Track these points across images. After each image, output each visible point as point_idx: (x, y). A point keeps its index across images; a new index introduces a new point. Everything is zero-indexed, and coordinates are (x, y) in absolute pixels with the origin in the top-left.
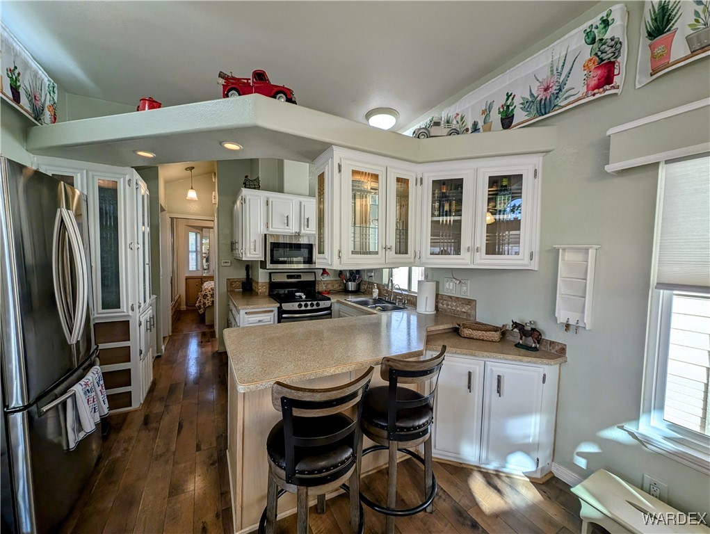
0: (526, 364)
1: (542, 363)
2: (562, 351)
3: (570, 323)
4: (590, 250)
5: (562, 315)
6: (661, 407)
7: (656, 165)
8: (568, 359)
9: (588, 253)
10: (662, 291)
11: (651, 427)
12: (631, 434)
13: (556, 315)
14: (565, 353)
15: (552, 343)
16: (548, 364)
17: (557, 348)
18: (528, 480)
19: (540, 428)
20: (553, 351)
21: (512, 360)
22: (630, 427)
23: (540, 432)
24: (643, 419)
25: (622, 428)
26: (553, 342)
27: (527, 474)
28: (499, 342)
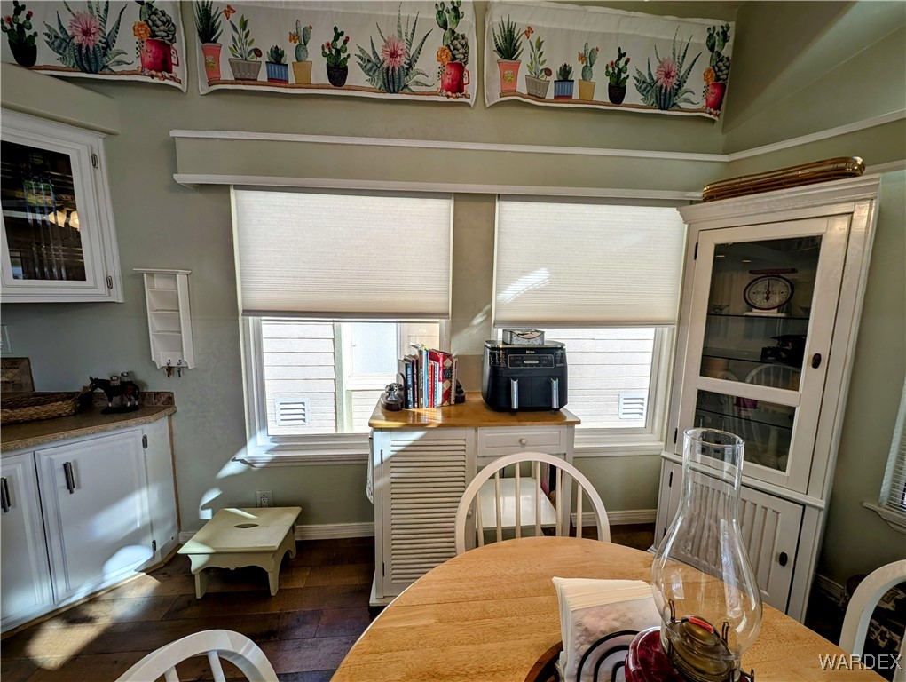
0: (115, 432)
1: (136, 424)
2: (170, 400)
3: (172, 365)
4: (178, 276)
5: (161, 356)
6: (264, 425)
7: (224, 189)
8: (178, 409)
9: (176, 280)
10: (251, 318)
11: (258, 448)
12: (242, 461)
13: (153, 359)
14: (173, 403)
15: (156, 394)
16: (145, 423)
17: (163, 399)
18: (144, 574)
19: (149, 504)
20: (159, 404)
21: (84, 435)
22: (240, 456)
23: (150, 509)
24: (250, 444)
25: (234, 460)
26: (158, 393)
27: (142, 569)
28: (74, 414)
